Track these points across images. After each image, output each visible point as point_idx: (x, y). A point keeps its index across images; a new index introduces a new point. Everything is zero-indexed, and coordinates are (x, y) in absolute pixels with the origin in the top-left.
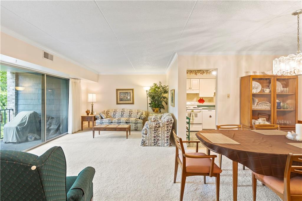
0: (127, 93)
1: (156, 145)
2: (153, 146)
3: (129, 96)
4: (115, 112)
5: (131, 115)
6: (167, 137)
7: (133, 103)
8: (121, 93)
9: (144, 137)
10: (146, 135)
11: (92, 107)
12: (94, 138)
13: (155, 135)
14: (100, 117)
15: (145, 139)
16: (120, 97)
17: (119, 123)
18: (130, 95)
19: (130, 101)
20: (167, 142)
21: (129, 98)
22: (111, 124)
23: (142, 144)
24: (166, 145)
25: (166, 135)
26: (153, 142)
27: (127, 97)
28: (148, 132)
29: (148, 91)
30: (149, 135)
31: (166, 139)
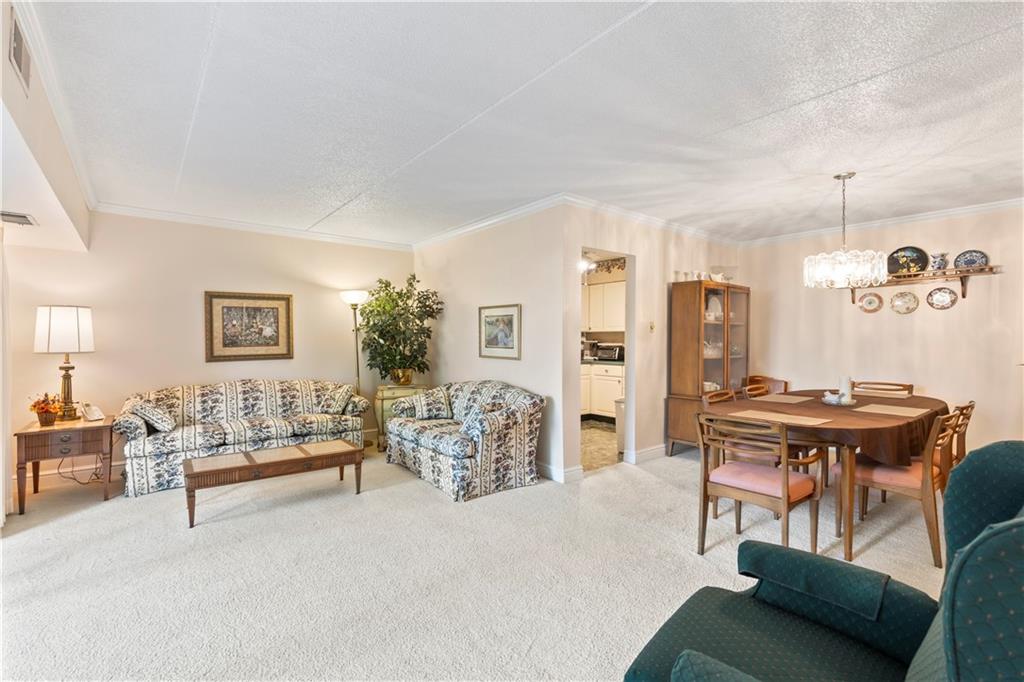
0: (258, 309)
1: (501, 488)
2: (494, 492)
3: (270, 325)
4: (208, 394)
5: (291, 403)
6: (530, 453)
7: (288, 355)
8: (229, 309)
9: (467, 468)
10: (473, 460)
11: (67, 378)
12: (192, 526)
13: (501, 455)
14: (144, 429)
15: (469, 473)
16: (224, 327)
17: (260, 441)
18: (277, 321)
19: (277, 344)
20: (531, 471)
21: (268, 331)
22: (221, 449)
23: (462, 493)
24: (528, 479)
25: (527, 450)
26: (493, 477)
27: (261, 330)
28: (480, 449)
29: (360, 307)
30: (484, 459)
31: (527, 460)
